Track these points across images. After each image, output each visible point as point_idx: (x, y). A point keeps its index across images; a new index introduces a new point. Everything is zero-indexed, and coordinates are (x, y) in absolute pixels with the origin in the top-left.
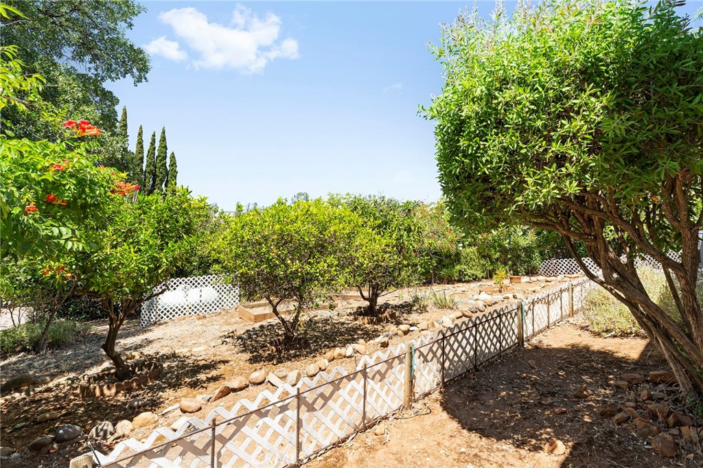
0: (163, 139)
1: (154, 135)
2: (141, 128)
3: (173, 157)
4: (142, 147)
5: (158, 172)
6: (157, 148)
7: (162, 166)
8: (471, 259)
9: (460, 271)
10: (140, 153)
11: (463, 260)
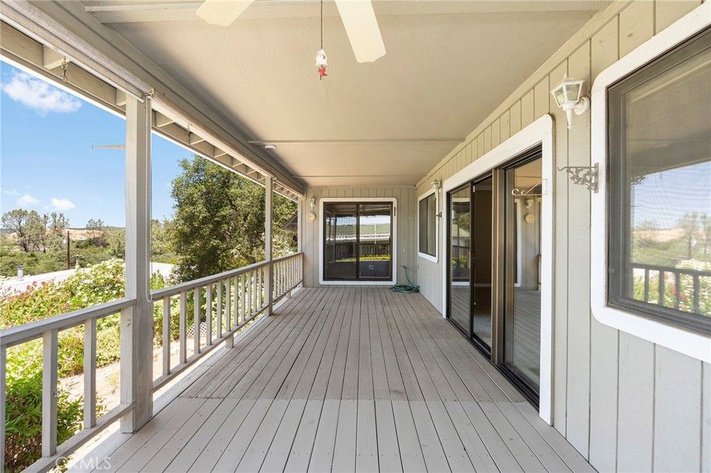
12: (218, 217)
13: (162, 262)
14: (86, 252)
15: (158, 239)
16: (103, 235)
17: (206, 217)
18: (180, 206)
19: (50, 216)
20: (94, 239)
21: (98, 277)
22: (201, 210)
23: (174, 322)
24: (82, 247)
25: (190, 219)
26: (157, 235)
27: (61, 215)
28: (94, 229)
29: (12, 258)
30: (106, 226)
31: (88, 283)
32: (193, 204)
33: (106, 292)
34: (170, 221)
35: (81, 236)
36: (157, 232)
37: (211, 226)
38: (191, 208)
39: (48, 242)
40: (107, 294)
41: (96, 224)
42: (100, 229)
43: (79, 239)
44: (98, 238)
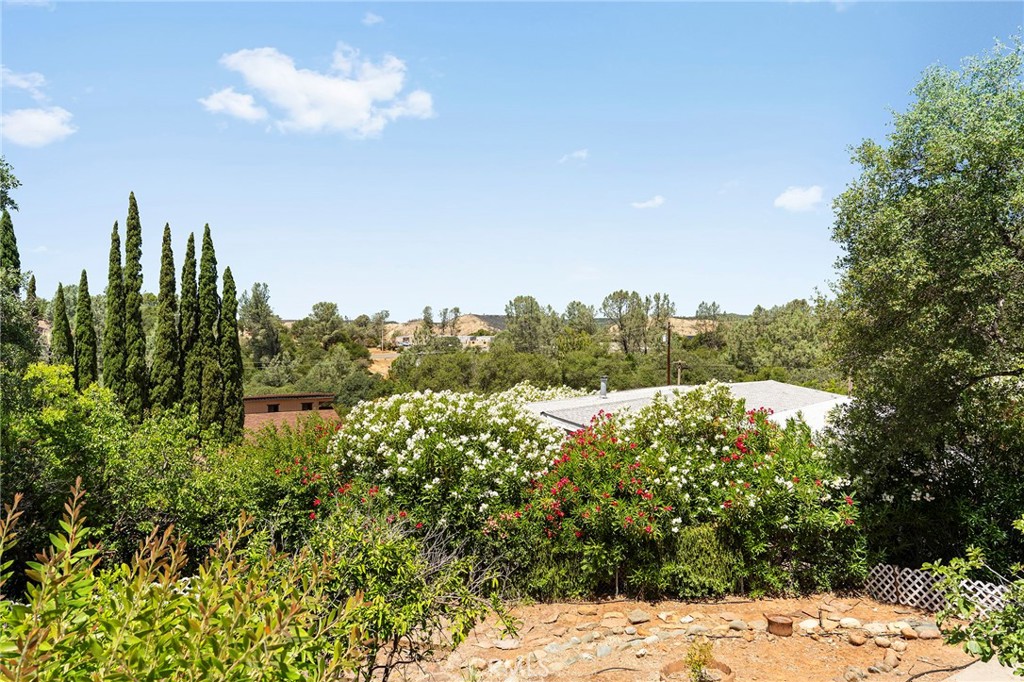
0: (208, 245)
1: (191, 240)
2: (167, 228)
3: (228, 276)
4: (171, 264)
5: (202, 305)
6: (198, 263)
7: (208, 293)
8: (701, 550)
9: (674, 576)
10: (167, 274)
11: (682, 553)
12: (966, 282)
13: (810, 386)
14: (693, 356)
15: (804, 338)
16: (718, 329)
17: (926, 284)
18: (853, 260)
19: (652, 299)
20: (706, 334)
21: (687, 417)
22: (912, 266)
23: (834, 545)
24: (690, 348)
25: (876, 292)
26: (803, 329)
27: (666, 297)
28: (706, 318)
29: (607, 361)
30: (722, 312)
31: (671, 425)
32: (889, 250)
33: (699, 448)
34: (828, 300)
35: (690, 330)
36: (802, 324)
37: (941, 309)
38: (885, 261)
39: (649, 337)
40: (701, 453)
41: (709, 309)
42: (714, 318)
43: (687, 334)
44: (711, 333)
